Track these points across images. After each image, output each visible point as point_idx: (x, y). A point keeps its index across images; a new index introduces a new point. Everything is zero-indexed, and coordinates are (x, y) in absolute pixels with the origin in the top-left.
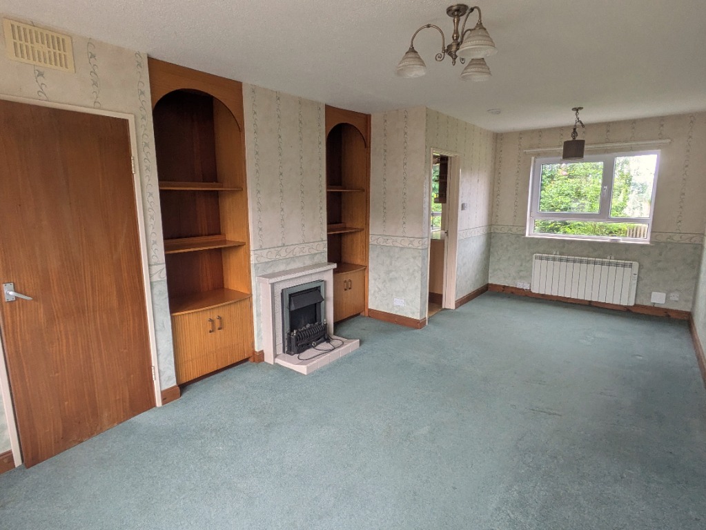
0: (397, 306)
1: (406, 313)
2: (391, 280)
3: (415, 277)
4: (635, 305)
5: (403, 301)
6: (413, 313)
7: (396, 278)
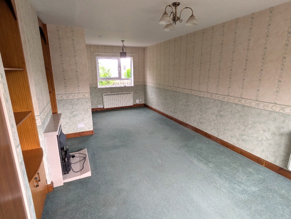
0: (79, 128)
1: (85, 130)
2: (74, 116)
3: (88, 111)
4: (134, 105)
5: (83, 124)
6: (89, 128)
7: (77, 115)
